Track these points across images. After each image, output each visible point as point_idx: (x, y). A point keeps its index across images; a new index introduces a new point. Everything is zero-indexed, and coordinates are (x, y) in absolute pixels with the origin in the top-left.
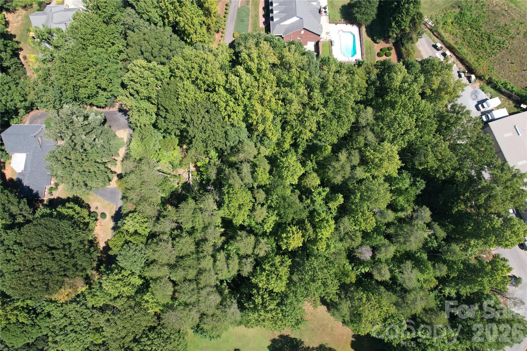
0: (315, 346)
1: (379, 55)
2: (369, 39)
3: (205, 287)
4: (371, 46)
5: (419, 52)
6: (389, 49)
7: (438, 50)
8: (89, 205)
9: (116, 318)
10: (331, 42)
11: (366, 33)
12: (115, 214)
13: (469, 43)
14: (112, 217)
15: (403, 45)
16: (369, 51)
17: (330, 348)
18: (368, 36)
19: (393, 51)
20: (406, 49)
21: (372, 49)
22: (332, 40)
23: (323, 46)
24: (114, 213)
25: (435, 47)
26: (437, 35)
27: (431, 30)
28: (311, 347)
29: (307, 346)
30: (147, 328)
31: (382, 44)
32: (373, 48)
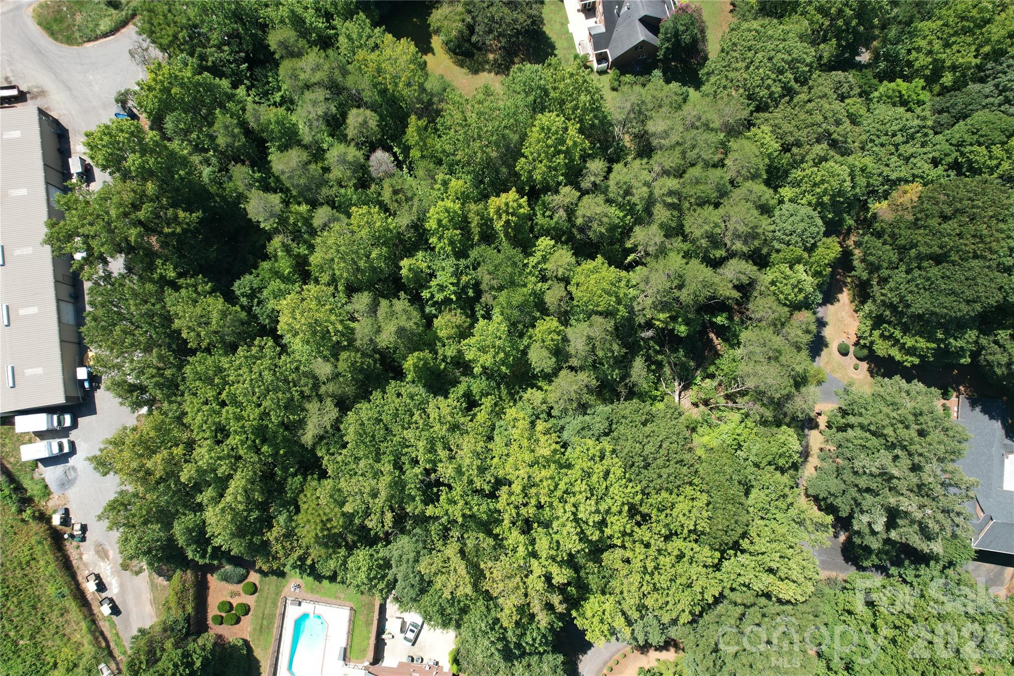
0: (485, 74)
1: (246, 610)
2: (258, 653)
3: (672, 147)
4: (258, 633)
5: (154, 601)
6: (220, 621)
7: (111, 600)
8: (872, 376)
9: (824, 125)
10: (345, 658)
11: (262, 670)
12: (822, 350)
13: (34, 607)
14: (826, 346)
15: (188, 619)
16: (265, 622)
17: (462, 67)
18: (258, 662)
19: (213, 611)
20: (184, 607)
21: (258, 628)
22: (342, 662)
23: (365, 650)
24: (823, 353)
25: (116, 611)
26: (101, 639)
27: (111, 654)
28: (493, 74)
29: (498, 76)
30: (770, 110)
31: (233, 634)
32: (255, 629)
